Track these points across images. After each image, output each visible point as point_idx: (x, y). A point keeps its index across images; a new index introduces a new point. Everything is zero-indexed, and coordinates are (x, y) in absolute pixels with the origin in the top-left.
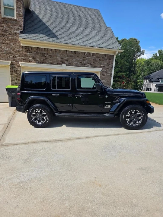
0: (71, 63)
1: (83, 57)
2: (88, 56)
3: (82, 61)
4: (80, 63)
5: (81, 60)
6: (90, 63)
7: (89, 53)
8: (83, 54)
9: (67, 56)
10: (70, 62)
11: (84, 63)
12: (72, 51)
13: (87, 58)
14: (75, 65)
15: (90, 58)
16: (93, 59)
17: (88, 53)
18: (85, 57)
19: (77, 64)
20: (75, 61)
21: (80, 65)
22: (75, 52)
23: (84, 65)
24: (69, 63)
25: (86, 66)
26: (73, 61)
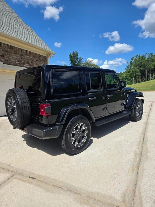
0: (8, 61)
1: (21, 55)
2: (26, 55)
3: (20, 60)
4: (19, 61)
5: (19, 58)
6: (29, 63)
7: (27, 51)
8: (21, 51)
9: (3, 51)
10: (7, 59)
11: (22, 62)
12: (8, 45)
13: (25, 56)
14: (12, 63)
15: (27, 57)
16: (31, 59)
17: (25, 50)
18: (23, 55)
19: (15, 62)
20: (13, 59)
21: (19, 65)
22: (12, 47)
23: (23, 65)
24: (5, 60)
25: (25, 66)
26: (10, 58)
